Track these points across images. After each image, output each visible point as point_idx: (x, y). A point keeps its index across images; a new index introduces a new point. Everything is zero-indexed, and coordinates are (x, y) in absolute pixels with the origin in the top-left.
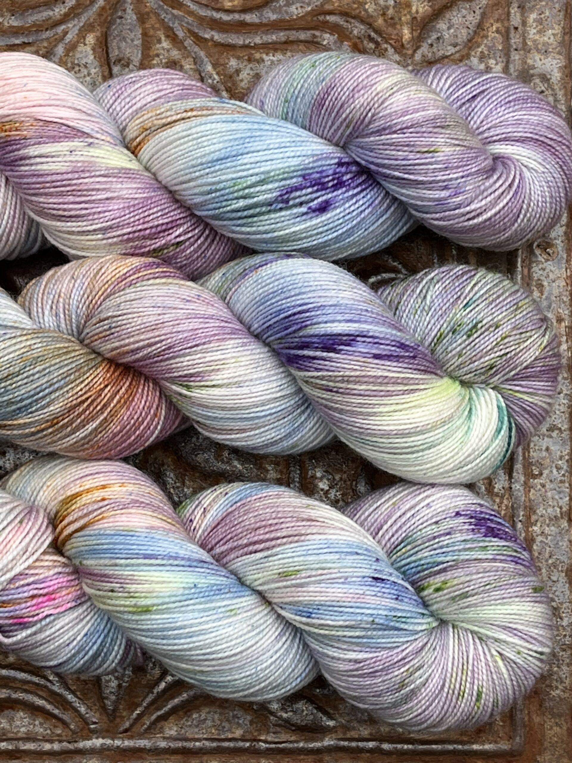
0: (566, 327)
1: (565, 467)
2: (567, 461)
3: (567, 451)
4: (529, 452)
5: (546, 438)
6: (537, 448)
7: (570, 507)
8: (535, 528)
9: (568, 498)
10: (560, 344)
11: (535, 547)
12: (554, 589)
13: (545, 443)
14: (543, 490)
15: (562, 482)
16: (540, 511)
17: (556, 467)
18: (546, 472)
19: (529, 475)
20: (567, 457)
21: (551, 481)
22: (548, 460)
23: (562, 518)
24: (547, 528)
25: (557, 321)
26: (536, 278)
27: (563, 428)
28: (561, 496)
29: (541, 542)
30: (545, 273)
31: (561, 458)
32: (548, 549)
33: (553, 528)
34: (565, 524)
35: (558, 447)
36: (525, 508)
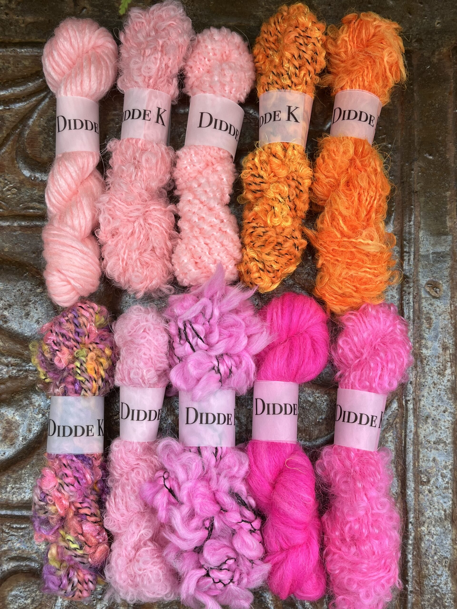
0: (450, 354)
1: (449, 476)
2: (451, 470)
3: (451, 461)
4: (419, 462)
5: (433, 451)
6: (425, 459)
7: (453, 510)
8: (423, 528)
9: (451, 502)
10: (446, 369)
11: (423, 545)
12: (439, 581)
13: (433, 454)
14: (430, 495)
15: (446, 488)
16: (428, 513)
17: (442, 476)
18: (432, 480)
19: (419, 482)
20: (450, 467)
21: (437, 487)
22: (435, 470)
23: (446, 519)
24: (433, 529)
25: (443, 349)
26: (425, 312)
27: (447, 442)
28: (446, 500)
29: (428, 540)
30: (433, 308)
31: (445, 467)
32: (433, 546)
33: (438, 528)
34: (448, 524)
35: (443, 458)
36: (415, 510)
